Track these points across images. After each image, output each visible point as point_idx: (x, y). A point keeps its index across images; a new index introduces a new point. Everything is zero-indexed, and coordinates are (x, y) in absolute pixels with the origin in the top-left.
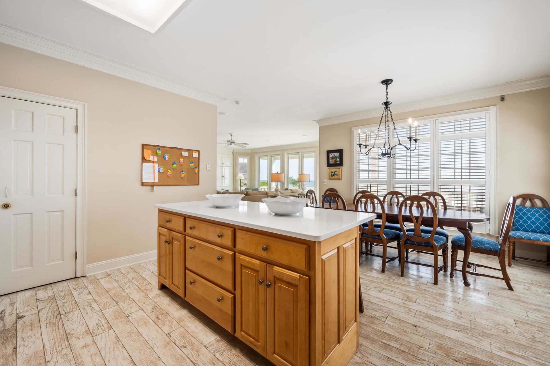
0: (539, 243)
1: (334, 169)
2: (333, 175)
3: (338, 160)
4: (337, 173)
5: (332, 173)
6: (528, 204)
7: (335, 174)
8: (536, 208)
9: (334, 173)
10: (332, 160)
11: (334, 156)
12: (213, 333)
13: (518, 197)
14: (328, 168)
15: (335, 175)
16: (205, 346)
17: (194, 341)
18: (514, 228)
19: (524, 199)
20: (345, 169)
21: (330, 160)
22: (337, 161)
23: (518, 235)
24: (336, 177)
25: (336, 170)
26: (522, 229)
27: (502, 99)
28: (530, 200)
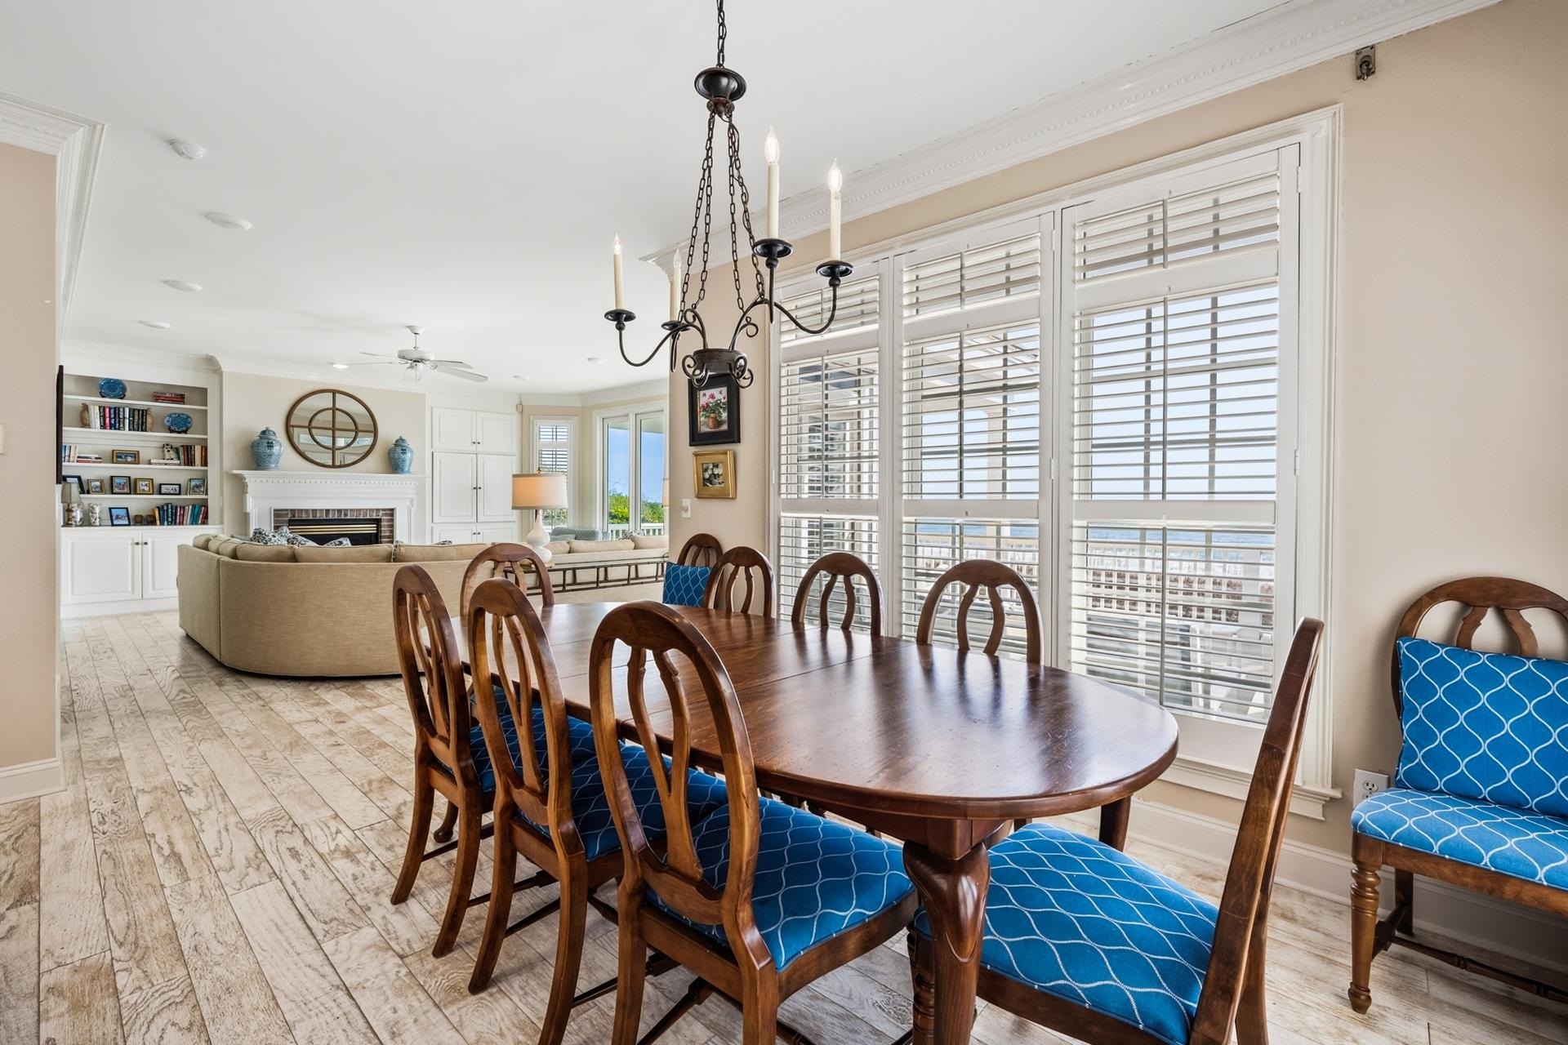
0: (1528, 894)
2: (709, 480)
3: (725, 415)
5: (706, 470)
6: (1489, 632)
8: (1529, 664)
9: (710, 472)
10: (705, 417)
11: (711, 400)
13: (1435, 595)
14: (694, 449)
18: (1401, 772)
19: (1466, 604)
20: (747, 450)
21: (701, 419)
22: (719, 423)
23: (1409, 829)
26: (1441, 785)
27: (1365, 65)
28: (1501, 613)
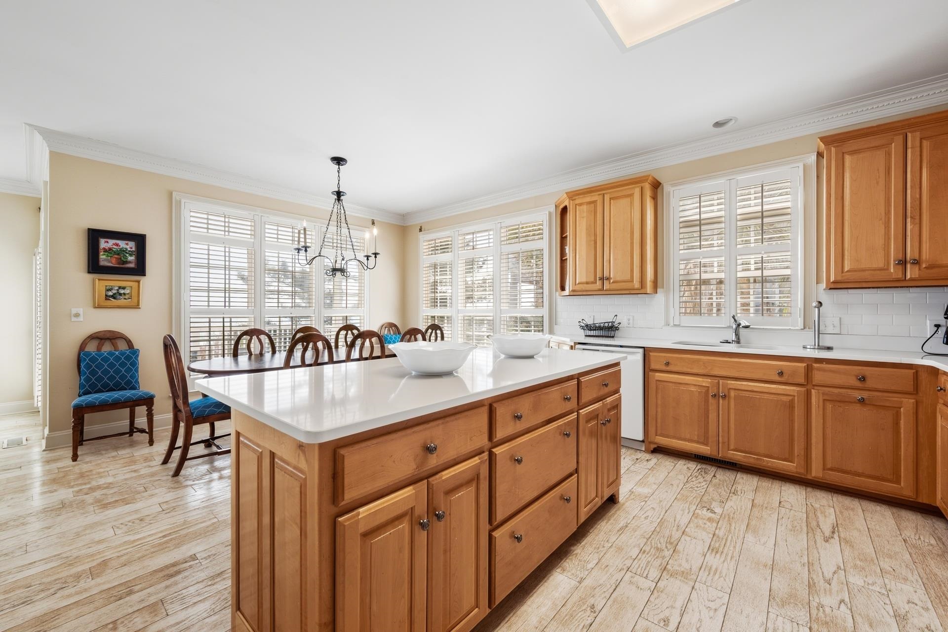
1: (116, 281)
2: (114, 297)
3: (129, 258)
4: (127, 291)
5: (110, 290)
7: (120, 294)
9: (114, 292)
10: (108, 256)
11: (115, 246)
12: (548, 579)
14: (93, 275)
15: (118, 297)
16: (580, 582)
17: (575, 598)
21: (102, 256)
22: (123, 263)
24: (121, 301)
25: (123, 284)
27: (373, 223)
